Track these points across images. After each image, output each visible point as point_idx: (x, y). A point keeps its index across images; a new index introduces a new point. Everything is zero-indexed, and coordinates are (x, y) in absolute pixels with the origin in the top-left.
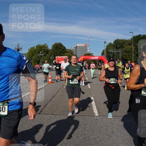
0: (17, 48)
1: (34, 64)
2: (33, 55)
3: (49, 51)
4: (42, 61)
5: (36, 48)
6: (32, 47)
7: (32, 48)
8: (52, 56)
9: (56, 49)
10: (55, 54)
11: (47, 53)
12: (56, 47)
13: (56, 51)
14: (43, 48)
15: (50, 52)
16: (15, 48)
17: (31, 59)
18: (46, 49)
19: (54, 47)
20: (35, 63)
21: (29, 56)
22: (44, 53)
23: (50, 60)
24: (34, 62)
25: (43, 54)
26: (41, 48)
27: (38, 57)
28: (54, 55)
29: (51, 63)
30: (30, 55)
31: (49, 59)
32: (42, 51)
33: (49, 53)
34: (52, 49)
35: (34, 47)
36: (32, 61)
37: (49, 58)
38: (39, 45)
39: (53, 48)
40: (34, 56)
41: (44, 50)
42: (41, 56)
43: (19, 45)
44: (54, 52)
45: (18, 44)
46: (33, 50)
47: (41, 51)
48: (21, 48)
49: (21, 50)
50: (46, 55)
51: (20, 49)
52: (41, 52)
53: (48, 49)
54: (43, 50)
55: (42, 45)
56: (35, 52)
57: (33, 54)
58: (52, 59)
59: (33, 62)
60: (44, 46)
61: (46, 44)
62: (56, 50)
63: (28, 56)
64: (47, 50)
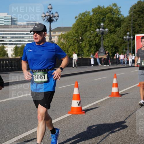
0: (47, 14)
1: (88, 51)
2: (86, 31)
3: (123, 20)
4: (106, 45)
5: (92, 14)
6: (84, 13)
7: (84, 15)
8: (128, 33)
9: (139, 15)
10: (137, 28)
11: (119, 26)
12: (138, 11)
13: (139, 21)
14: (108, 15)
15: (125, 24)
16: (44, 15)
17: (82, 40)
18: (115, 16)
19: (135, 12)
20: (90, 48)
21: (76, 32)
22: (112, 27)
23: (125, 42)
24: (88, 45)
25: (107, 30)
26: (104, 15)
27: (97, 36)
28: (133, 30)
29: (126, 49)
30: (79, 31)
31: (121, 39)
32: (107, 21)
33: (122, 26)
34: (131, 16)
35: (89, 12)
36: (83, 44)
37: (123, 38)
38: (99, 8)
39: (132, 13)
40: (88, 34)
41: (112, 20)
42: (103, 33)
43: (52, 8)
44: (134, 24)
45: (50, 7)
46: (86, 19)
47: (103, 21)
48: (56, 15)
49: (57, 20)
50: (115, 32)
51: (54, 17)
52: (102, 24)
53: (120, 16)
54: (108, 18)
55: (106, 7)
56: (91, 24)
57: (87, 27)
58: (129, 40)
59: (85, 47)
60: (110, 10)
61: (115, 5)
62: (139, 19)
63: (74, 32)
64: (118, 18)
